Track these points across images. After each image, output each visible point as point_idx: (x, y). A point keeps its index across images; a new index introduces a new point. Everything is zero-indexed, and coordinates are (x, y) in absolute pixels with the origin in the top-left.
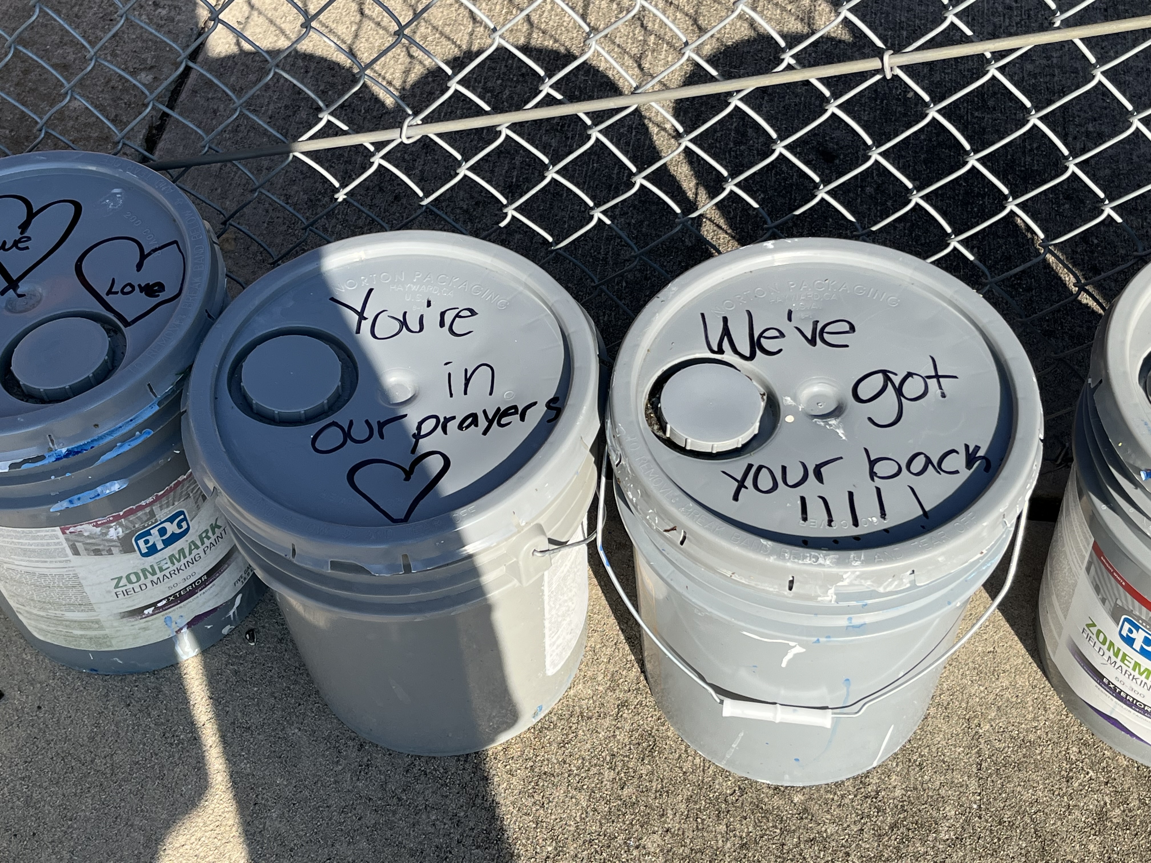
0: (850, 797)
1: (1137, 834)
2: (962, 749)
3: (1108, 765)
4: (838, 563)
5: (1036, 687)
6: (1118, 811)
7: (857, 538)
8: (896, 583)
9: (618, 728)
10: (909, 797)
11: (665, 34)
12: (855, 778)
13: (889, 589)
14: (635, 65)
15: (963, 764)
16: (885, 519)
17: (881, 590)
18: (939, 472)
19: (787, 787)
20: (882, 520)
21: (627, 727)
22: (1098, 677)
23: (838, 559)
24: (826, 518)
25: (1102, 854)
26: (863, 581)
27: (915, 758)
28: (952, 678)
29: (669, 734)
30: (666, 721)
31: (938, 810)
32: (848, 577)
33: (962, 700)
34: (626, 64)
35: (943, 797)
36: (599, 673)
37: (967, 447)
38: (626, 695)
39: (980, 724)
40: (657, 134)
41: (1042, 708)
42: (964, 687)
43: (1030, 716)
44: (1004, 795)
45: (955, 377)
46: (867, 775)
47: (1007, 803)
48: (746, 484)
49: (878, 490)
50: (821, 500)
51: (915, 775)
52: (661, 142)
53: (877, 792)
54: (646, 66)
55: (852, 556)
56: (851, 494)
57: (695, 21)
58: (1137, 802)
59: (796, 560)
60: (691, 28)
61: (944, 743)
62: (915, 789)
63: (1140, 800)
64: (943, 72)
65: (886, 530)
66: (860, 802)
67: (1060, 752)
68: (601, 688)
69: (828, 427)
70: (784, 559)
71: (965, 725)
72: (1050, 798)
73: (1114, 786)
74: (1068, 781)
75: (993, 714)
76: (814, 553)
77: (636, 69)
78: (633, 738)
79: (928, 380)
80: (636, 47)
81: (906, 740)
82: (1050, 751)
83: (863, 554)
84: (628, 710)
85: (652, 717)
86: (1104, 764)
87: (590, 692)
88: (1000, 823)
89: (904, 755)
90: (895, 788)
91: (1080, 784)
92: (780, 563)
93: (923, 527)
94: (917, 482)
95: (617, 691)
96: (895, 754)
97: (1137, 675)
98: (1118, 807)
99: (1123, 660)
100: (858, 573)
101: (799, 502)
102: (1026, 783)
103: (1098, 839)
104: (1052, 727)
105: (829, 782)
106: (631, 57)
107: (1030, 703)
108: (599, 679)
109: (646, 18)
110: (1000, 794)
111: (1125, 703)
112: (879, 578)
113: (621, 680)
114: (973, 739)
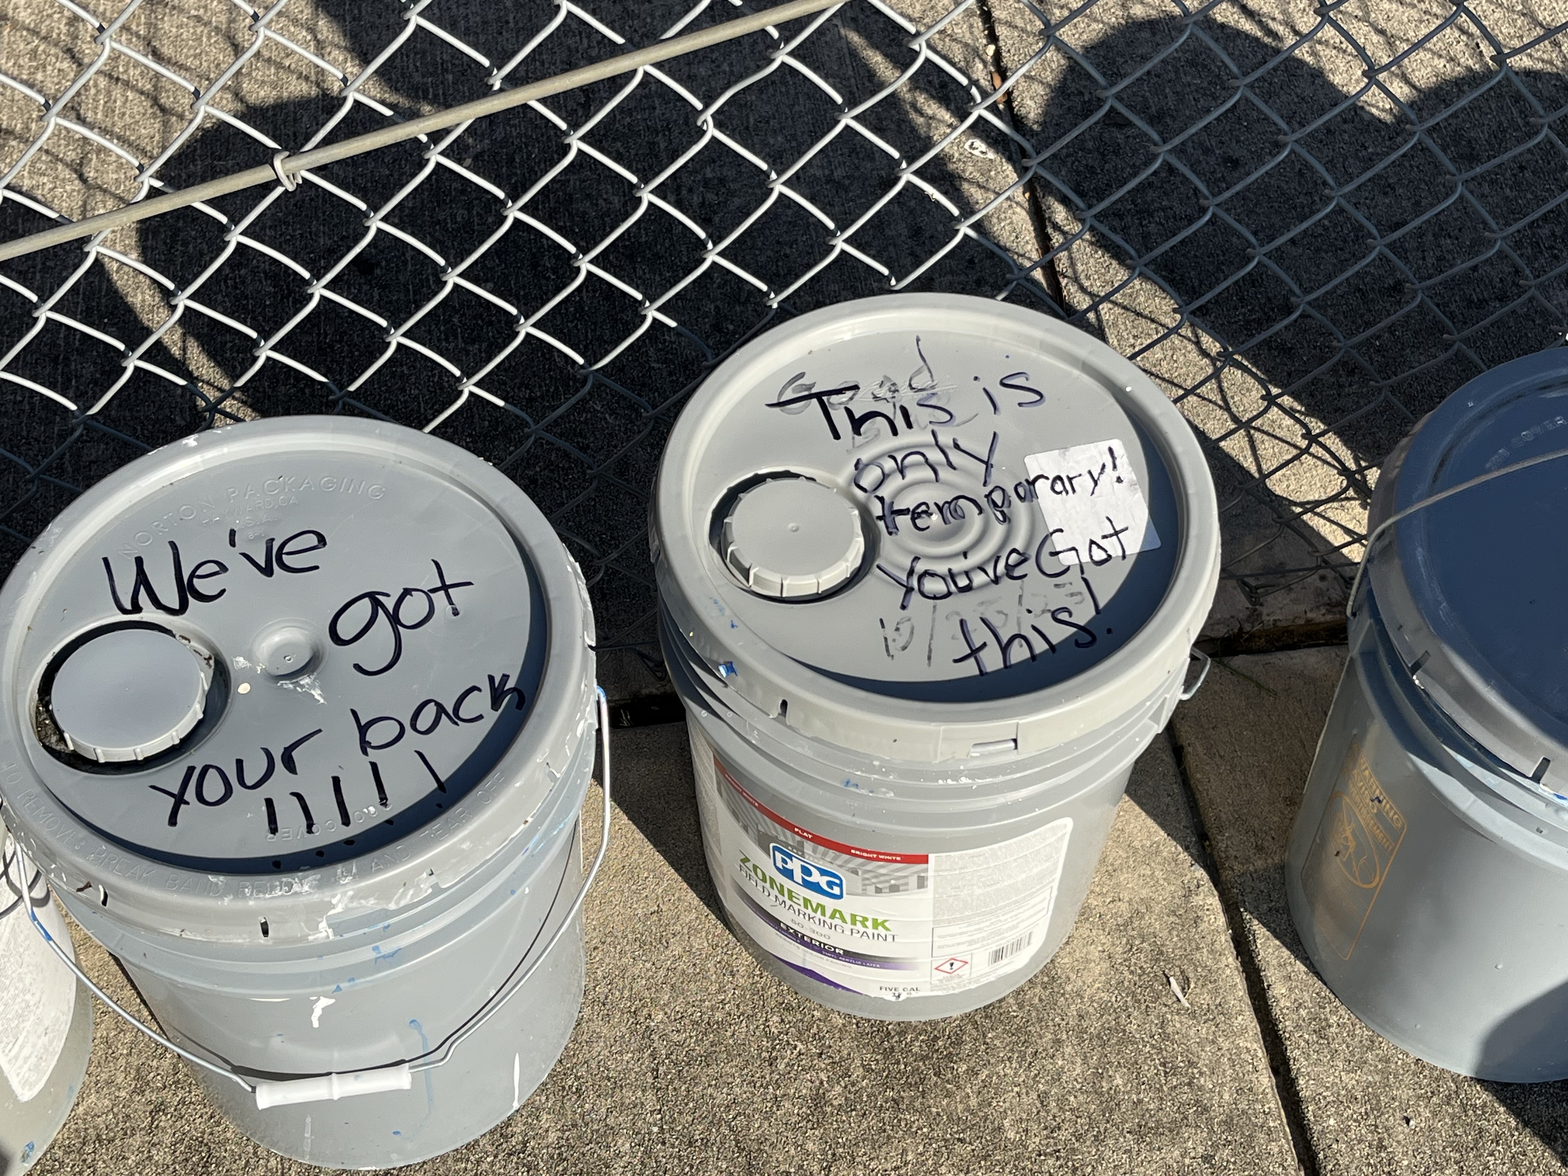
0: (489, 1159)
1: (865, 1114)
2: (630, 1055)
3: (820, 1030)
4: (320, 886)
5: (717, 946)
6: (838, 1089)
7: (349, 842)
8: (411, 892)
9: (154, 1145)
10: (568, 1139)
11: (114, 125)
12: (492, 1132)
13: (403, 903)
14: (75, 176)
15: (634, 1075)
16: (385, 805)
17: (392, 906)
18: (456, 724)
19: (401, 1168)
20: (382, 808)
21: (168, 1140)
22: (775, 923)
23: (319, 880)
24: (304, 822)
25: (824, 1152)
26: (363, 901)
27: (570, 1083)
28: (607, 960)
29: (228, 1135)
30: (221, 1118)
31: (608, 1147)
32: (339, 901)
33: (624, 987)
34: (61, 176)
35: (612, 1128)
36: (118, 1073)
37: (491, 679)
38: (160, 1094)
39: (650, 1015)
40: (117, 272)
41: (728, 973)
42: (625, 970)
43: (714, 988)
44: (691, 1105)
45: (470, 584)
46: (508, 1123)
47: (697, 1115)
48: (186, 797)
49: (374, 766)
50: (295, 798)
51: (573, 1106)
52: (123, 282)
53: (525, 1144)
54: (91, 174)
55: (339, 871)
56: (336, 781)
57: (155, 102)
58: (861, 1069)
59: (261, 895)
60: (150, 111)
61: (606, 1052)
62: (575, 1125)
63: (863, 1066)
64: (509, 124)
65: (389, 822)
66: (503, 1163)
67: (757, 1027)
68: (123, 1094)
69: (299, 689)
70: (244, 896)
71: (631, 1020)
72: (752, 1093)
73: (830, 1057)
74: (771, 1065)
75: (667, 997)
76: (285, 878)
77: (77, 182)
78: (177, 1154)
79: (431, 595)
80: (73, 150)
81: (556, 1060)
82: (745, 1030)
83: (354, 865)
84: (166, 1115)
85: (201, 1116)
86: (814, 1030)
87: (107, 1102)
88: (690, 1144)
89: (555, 1082)
90: (547, 1131)
91: (788, 1065)
92: (239, 905)
93: (439, 805)
94: (425, 744)
95: (147, 1093)
96: (544, 1084)
97: (812, 914)
98: (838, 1083)
99: (791, 898)
100: (351, 893)
101: (264, 808)
102: (719, 1082)
103: (817, 1133)
104: (744, 996)
105: (458, 1146)
106: (67, 165)
107: (712, 970)
108: (119, 1081)
109: (83, 106)
110: (687, 1104)
111: (813, 949)
112: (385, 892)
113: (152, 1075)
114: (643, 1038)
